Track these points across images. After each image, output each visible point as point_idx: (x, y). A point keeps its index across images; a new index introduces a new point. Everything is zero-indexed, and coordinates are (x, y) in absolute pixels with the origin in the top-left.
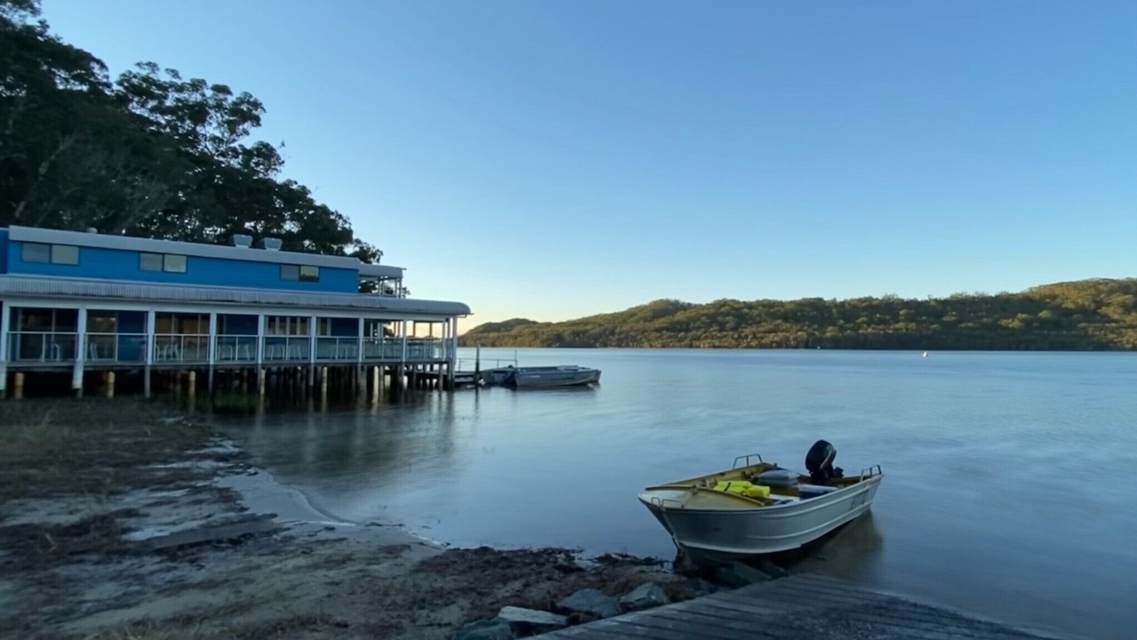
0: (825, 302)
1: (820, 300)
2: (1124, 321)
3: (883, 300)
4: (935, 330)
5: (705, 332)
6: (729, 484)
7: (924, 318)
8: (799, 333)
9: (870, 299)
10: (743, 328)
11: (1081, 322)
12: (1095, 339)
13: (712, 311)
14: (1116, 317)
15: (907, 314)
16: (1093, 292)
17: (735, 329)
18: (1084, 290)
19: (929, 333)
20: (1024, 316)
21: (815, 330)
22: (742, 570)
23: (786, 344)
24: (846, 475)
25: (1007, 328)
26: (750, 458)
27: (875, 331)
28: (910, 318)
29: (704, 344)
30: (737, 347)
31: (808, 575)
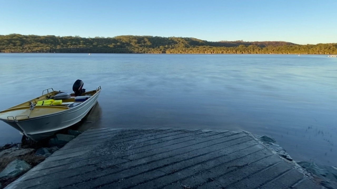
0: (56, 37)
1: (54, 36)
2: (135, 46)
3: (75, 38)
4: (91, 47)
5: (7, 47)
6: (43, 102)
7: (88, 44)
8: (47, 47)
9: (71, 37)
10: (24, 45)
11: (126, 46)
12: (129, 51)
13: (9, 38)
14: (133, 45)
15: (83, 42)
16: (129, 38)
17: (21, 45)
18: (127, 38)
19: (89, 48)
20: (114, 44)
21: (53, 46)
22: (62, 137)
23: (43, 51)
24: (86, 91)
25: (109, 47)
26: (48, 90)
27: (73, 47)
28: (84, 44)
29: (7, 51)
30: (22, 52)
31: (89, 130)
